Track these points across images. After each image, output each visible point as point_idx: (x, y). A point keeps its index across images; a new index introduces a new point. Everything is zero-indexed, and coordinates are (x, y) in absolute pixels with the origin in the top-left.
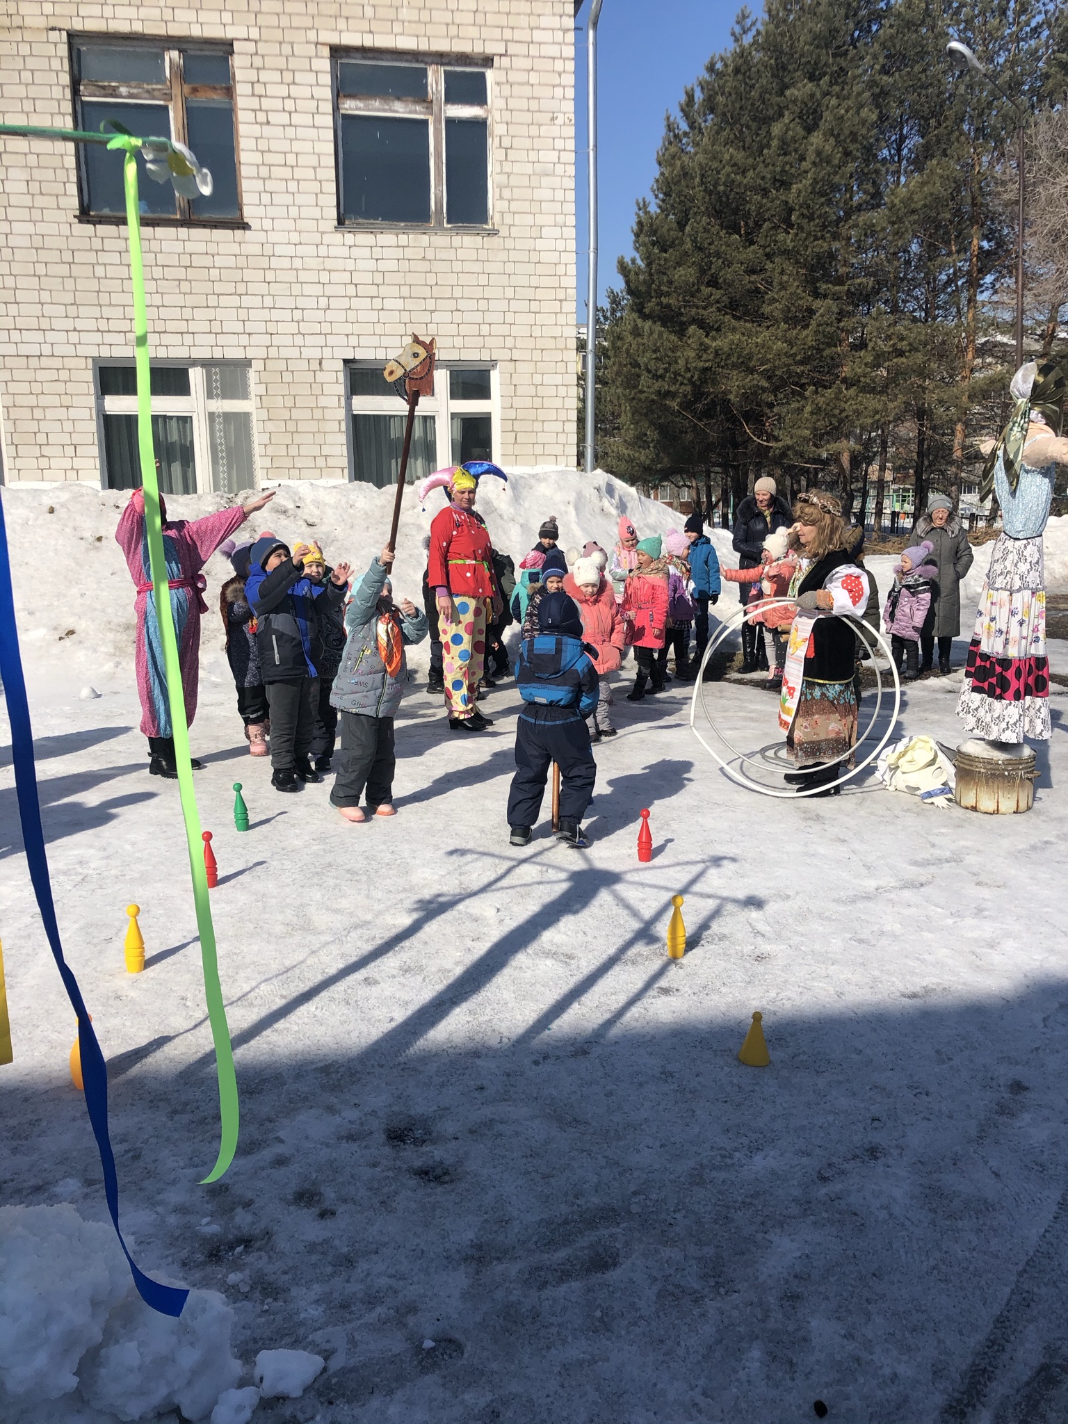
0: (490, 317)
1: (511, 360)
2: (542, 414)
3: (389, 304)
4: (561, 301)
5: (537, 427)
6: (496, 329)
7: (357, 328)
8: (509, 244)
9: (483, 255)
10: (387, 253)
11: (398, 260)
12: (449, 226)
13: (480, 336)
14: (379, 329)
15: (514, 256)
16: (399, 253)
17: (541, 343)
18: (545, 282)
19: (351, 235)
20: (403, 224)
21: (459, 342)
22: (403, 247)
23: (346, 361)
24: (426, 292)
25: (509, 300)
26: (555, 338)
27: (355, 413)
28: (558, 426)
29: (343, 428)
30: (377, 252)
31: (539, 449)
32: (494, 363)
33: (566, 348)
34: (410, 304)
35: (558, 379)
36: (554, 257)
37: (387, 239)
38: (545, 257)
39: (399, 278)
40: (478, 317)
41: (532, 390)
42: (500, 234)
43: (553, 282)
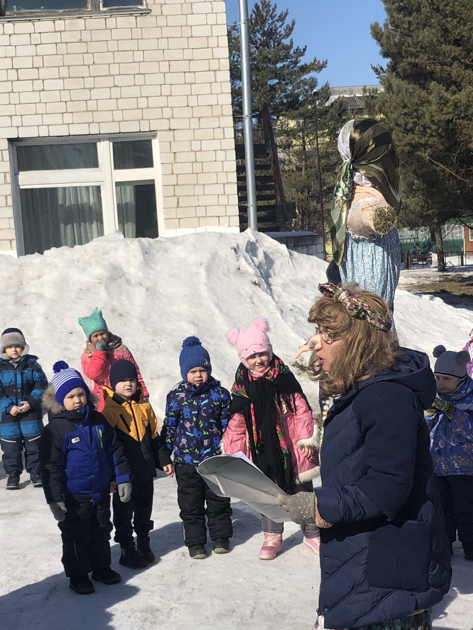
0: (147, 91)
1: (170, 129)
2: (202, 179)
3: (48, 85)
4: (215, 71)
5: (199, 190)
6: (153, 102)
7: (20, 109)
8: (162, 21)
9: (137, 33)
10: (45, 38)
11: (56, 44)
12: (105, 9)
13: (138, 108)
14: (41, 108)
15: (166, 32)
16: (57, 38)
17: (198, 112)
18: (198, 54)
19: (11, 25)
20: (61, 11)
21: (118, 116)
22: (61, 32)
23: (10, 140)
24: (85, 71)
25: (165, 73)
26: (211, 106)
27: (21, 187)
28: (219, 189)
29: (10, 201)
30: (36, 39)
31: (201, 212)
32: (153, 133)
33: (222, 115)
34: (69, 84)
35: (216, 145)
36: (206, 31)
37: (45, 25)
38: (197, 31)
39: (58, 61)
40: (135, 91)
41: (191, 157)
42: (153, 13)
43: (207, 54)
